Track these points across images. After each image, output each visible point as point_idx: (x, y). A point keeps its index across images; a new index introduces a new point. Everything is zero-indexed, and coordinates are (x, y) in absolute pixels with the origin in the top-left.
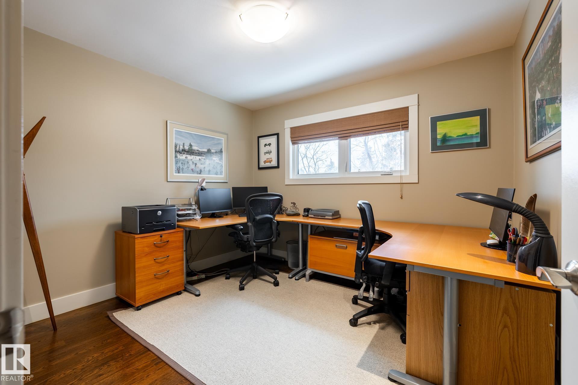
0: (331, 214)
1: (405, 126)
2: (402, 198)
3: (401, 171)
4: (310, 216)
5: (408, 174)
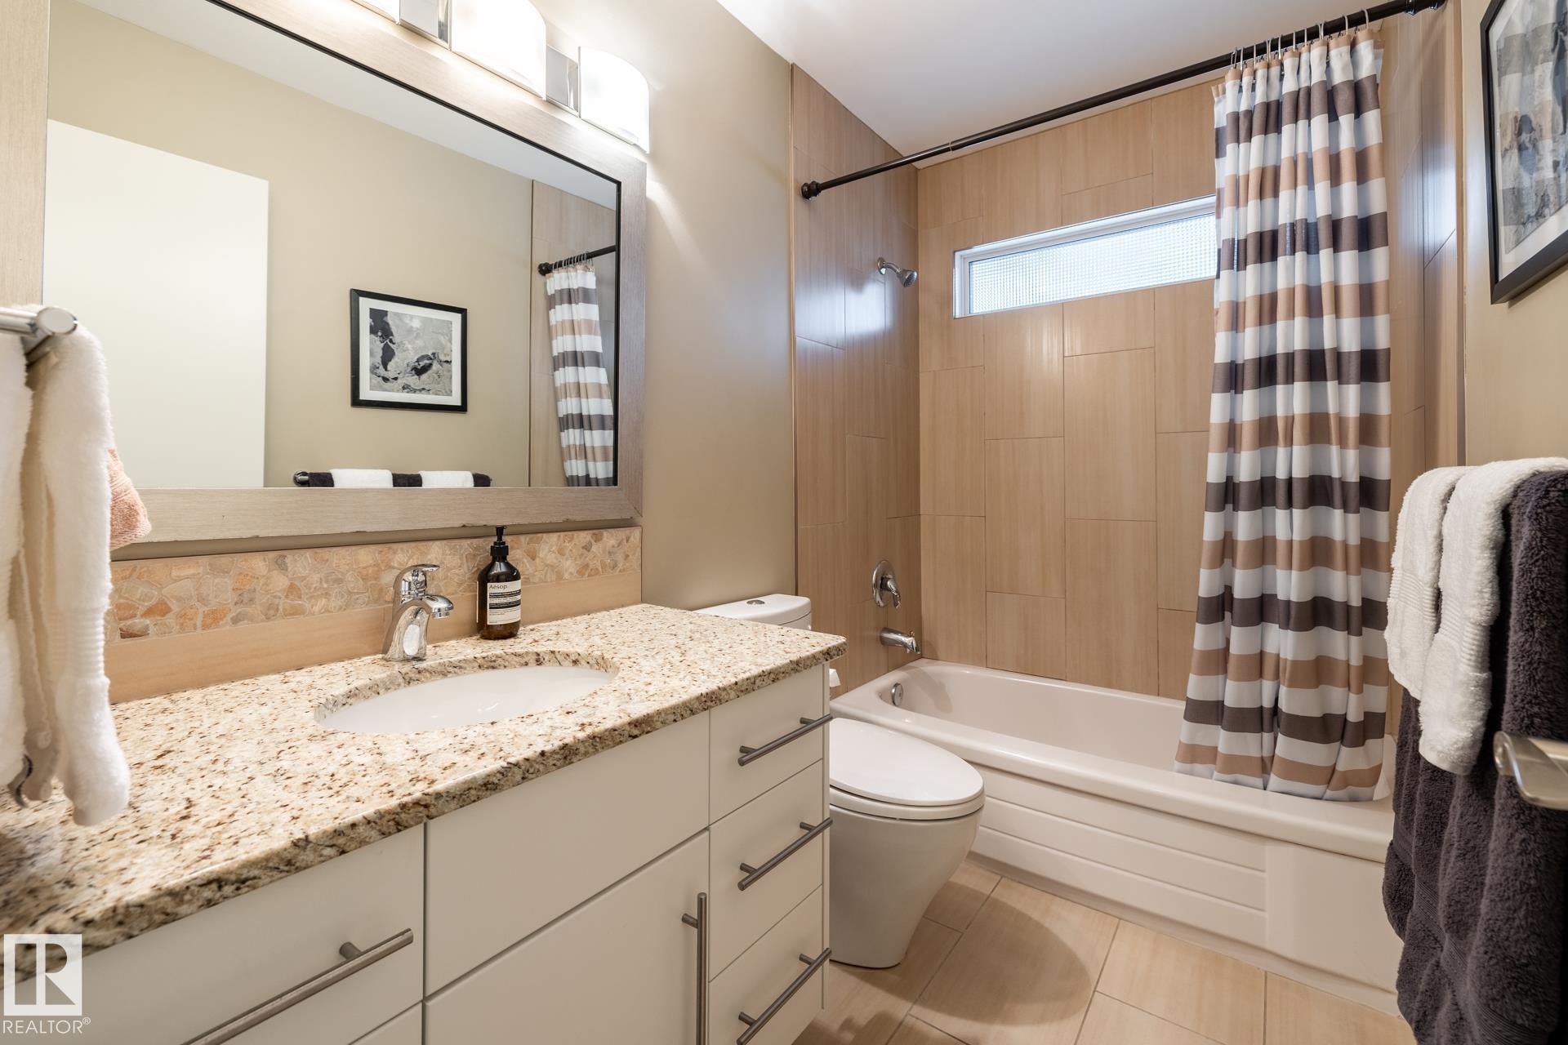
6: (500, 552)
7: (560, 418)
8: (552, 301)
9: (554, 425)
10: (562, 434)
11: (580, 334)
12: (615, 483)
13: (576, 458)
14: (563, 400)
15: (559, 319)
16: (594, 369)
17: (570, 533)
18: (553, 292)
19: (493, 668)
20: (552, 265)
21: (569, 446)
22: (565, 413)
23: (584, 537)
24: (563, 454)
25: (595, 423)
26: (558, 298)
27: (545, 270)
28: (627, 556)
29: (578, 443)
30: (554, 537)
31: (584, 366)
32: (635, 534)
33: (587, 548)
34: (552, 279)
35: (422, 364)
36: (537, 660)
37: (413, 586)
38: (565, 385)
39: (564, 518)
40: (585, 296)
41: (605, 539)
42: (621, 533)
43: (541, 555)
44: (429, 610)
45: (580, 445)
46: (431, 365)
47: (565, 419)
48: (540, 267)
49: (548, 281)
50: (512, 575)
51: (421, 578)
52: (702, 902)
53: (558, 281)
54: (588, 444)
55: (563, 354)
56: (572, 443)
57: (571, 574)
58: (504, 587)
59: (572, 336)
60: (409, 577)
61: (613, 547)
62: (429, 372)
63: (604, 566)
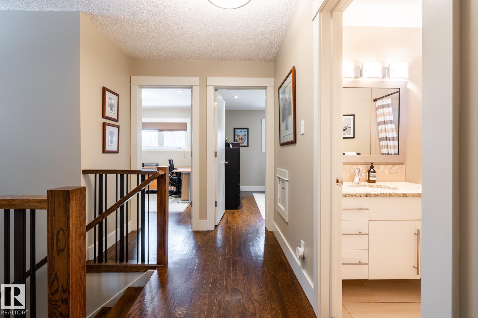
0: (155, 165)
1: (185, 130)
2: (184, 157)
3: (184, 147)
4: (144, 166)
5: (186, 148)
6: (372, 167)
7: (379, 138)
8: (377, 109)
9: (378, 140)
10: (380, 142)
11: (386, 116)
12: (398, 154)
13: (385, 148)
14: (381, 133)
15: (380, 113)
16: (391, 125)
17: (387, 165)
18: (378, 106)
19: (372, 187)
20: (377, 99)
21: (382, 145)
22: (381, 137)
23: (390, 166)
24: (380, 147)
25: (390, 139)
26: (379, 108)
27: (375, 100)
28: (401, 171)
29: (385, 145)
30: (383, 165)
31: (387, 124)
32: (404, 166)
33: (391, 168)
34: (378, 103)
35: (345, 129)
36: (381, 187)
37: (357, 171)
38: (381, 129)
39: (386, 162)
40: (388, 106)
41: (395, 167)
42: (400, 166)
43: (380, 169)
44: (361, 175)
45: (386, 145)
46: (346, 129)
47: (381, 138)
48: (374, 100)
49: (376, 103)
50: (374, 172)
51: (359, 170)
52: (418, 231)
53: (379, 103)
54: (389, 145)
55: (381, 122)
56: (383, 144)
57: (387, 173)
58: (373, 174)
59: (384, 117)
60: (357, 170)
61: (398, 169)
62: (346, 130)
63: (395, 173)
